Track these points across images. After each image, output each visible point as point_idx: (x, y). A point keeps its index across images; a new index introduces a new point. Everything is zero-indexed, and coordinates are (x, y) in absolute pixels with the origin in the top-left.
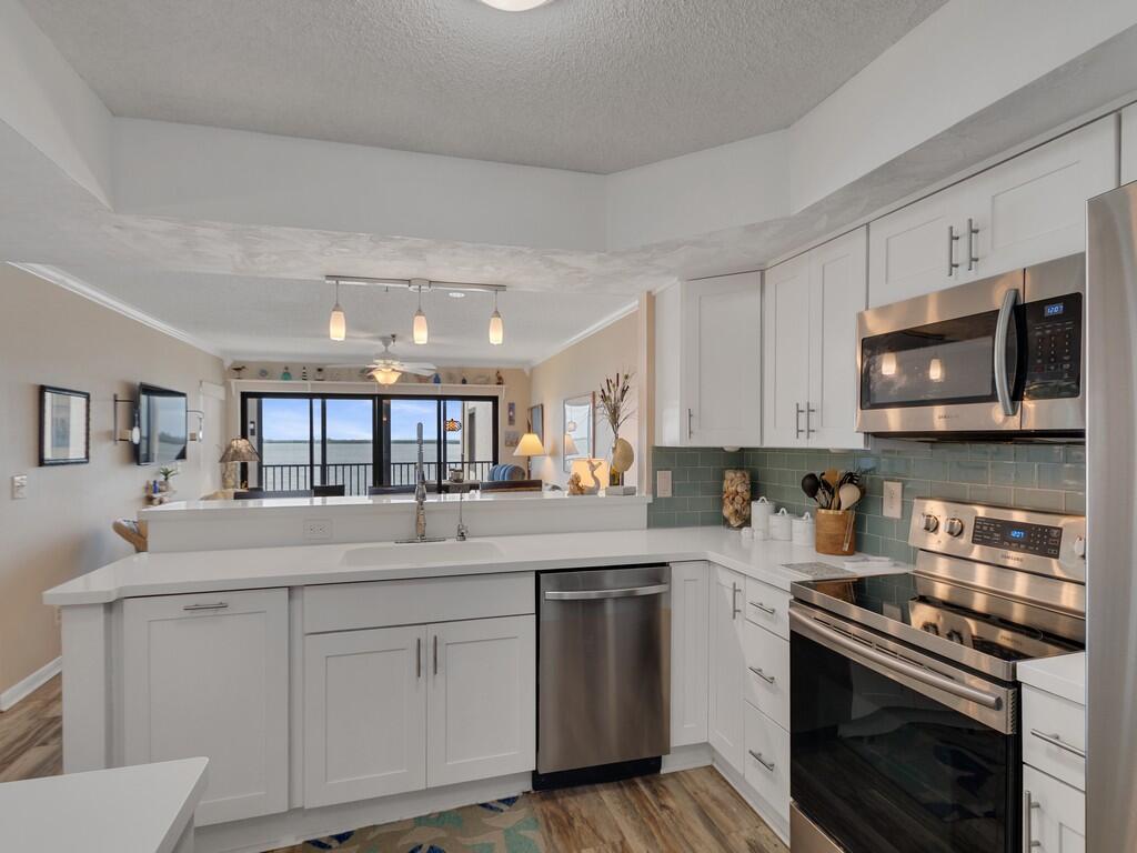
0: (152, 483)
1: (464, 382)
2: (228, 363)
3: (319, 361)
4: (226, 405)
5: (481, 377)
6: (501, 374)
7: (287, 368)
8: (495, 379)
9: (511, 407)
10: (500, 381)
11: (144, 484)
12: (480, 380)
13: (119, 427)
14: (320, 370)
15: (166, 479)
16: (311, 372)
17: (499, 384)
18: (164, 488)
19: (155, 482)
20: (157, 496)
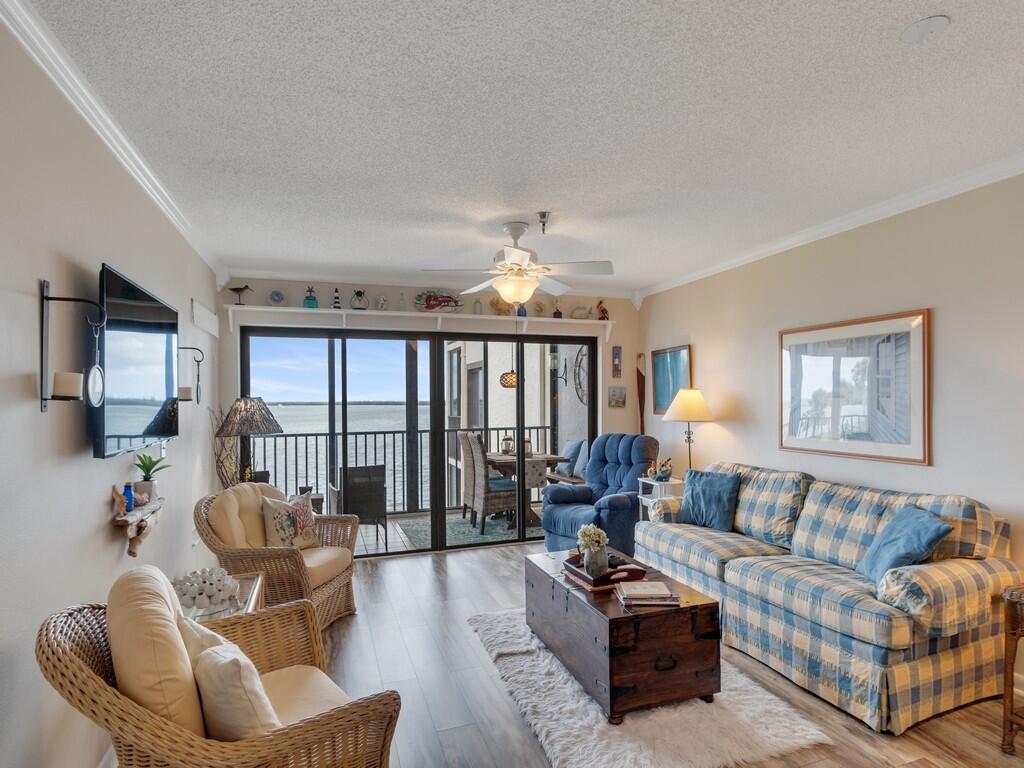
0: (121, 490)
1: (558, 315)
2: (222, 281)
3: (360, 281)
4: (219, 344)
5: (578, 308)
6: (604, 306)
7: (310, 290)
8: (595, 311)
9: (617, 352)
10: (604, 315)
11: (106, 496)
12: (577, 313)
13: (52, 368)
14: (359, 294)
15: (147, 479)
16: (347, 296)
17: (601, 319)
18: (145, 497)
19: (128, 487)
20: (133, 518)
